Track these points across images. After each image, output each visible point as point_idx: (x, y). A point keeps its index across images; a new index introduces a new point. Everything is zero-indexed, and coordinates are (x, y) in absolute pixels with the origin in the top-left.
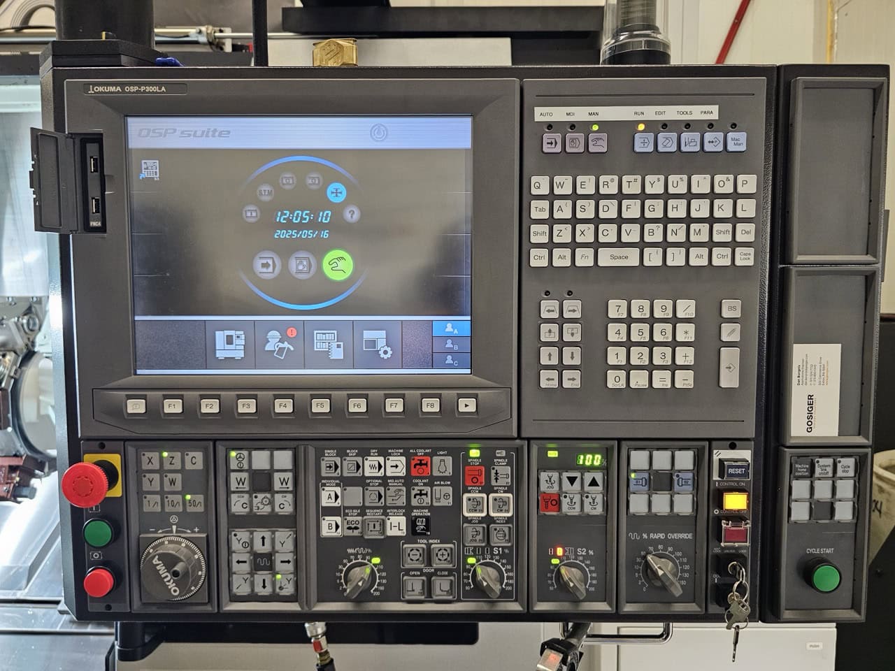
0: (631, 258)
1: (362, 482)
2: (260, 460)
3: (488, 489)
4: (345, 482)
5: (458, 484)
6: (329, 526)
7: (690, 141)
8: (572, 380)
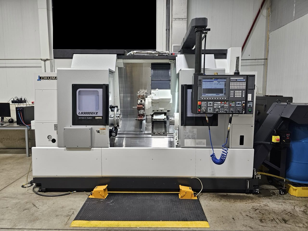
0: (237, 88)
1: (217, 104)
2: (210, 102)
3: (226, 104)
4: (216, 104)
5: (224, 104)
6: (215, 107)
7: (241, 80)
8: (233, 96)
